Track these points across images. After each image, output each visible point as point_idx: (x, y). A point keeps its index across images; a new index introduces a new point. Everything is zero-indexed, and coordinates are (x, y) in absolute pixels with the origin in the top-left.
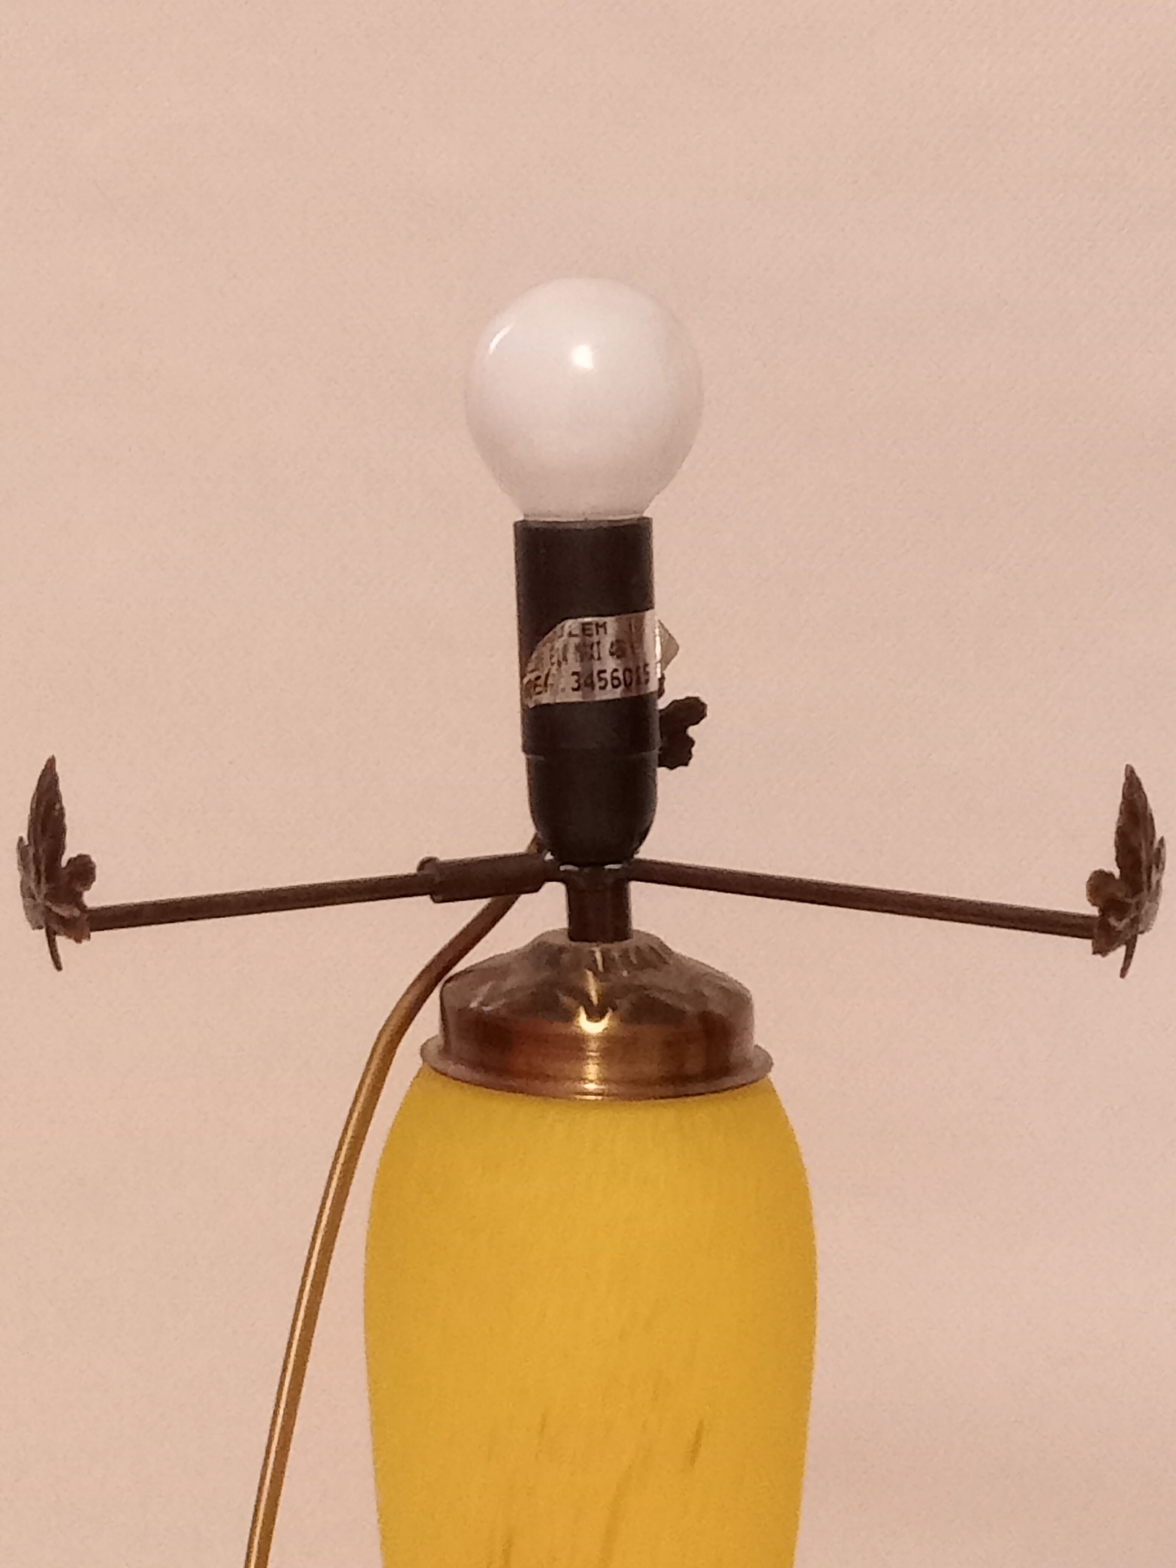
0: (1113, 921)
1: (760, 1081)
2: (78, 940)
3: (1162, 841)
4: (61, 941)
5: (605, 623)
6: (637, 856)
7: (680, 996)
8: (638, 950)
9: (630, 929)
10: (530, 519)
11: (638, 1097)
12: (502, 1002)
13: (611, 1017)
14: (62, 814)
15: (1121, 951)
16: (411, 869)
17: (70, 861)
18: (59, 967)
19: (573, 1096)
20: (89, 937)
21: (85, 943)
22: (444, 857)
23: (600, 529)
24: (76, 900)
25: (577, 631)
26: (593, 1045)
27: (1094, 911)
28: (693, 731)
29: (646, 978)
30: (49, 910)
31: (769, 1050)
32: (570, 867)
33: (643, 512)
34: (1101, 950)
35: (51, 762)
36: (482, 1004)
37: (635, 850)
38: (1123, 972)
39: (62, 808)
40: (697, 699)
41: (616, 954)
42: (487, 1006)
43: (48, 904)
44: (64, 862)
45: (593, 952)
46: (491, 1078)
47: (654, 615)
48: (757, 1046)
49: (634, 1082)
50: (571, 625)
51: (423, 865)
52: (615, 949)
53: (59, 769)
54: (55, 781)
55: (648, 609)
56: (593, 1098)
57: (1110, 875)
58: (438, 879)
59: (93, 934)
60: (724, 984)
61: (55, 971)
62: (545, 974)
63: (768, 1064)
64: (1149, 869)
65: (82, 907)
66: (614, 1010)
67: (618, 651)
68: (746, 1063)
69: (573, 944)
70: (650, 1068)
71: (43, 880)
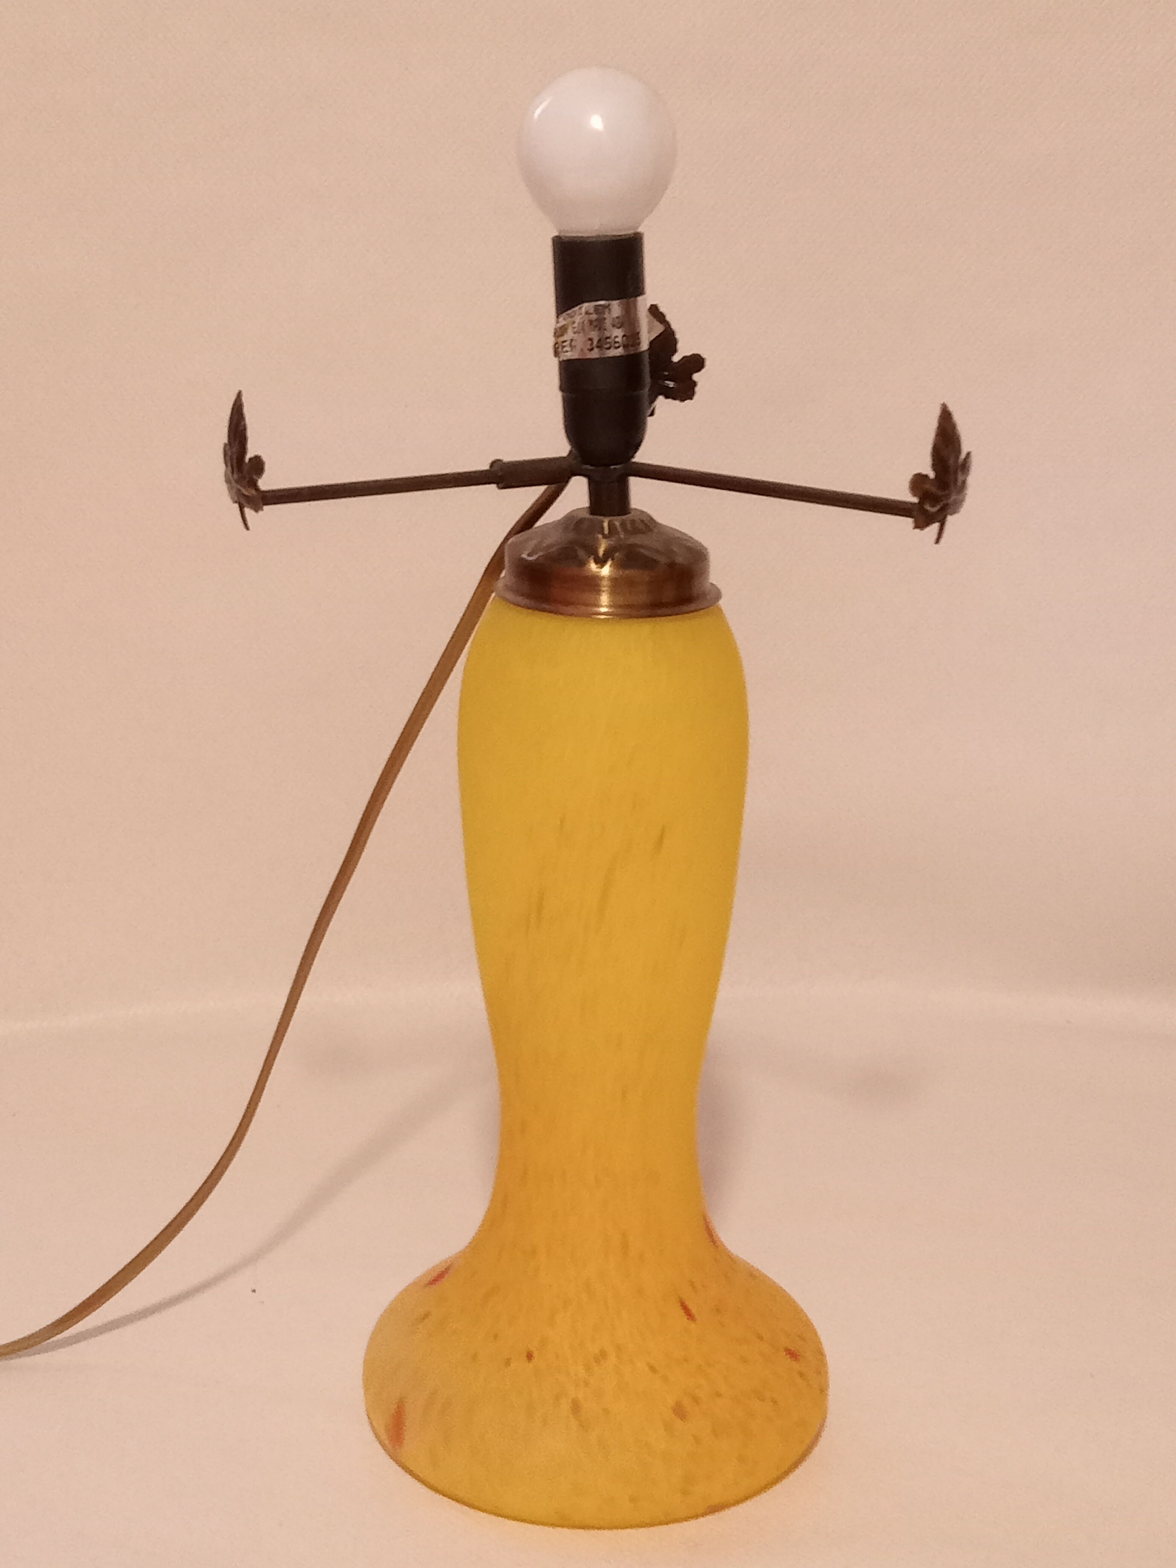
0: (928, 507)
1: (711, 608)
2: (256, 511)
3: (968, 454)
4: (248, 511)
5: (609, 305)
6: (634, 460)
7: (657, 551)
8: (633, 522)
9: (629, 508)
10: (562, 234)
11: (630, 617)
12: (541, 554)
13: (611, 564)
14: (245, 429)
15: (935, 526)
16: (486, 467)
17: (250, 459)
18: (247, 528)
19: (590, 616)
20: (262, 510)
21: (260, 512)
22: (507, 458)
23: (606, 241)
24: (254, 484)
25: (592, 311)
26: (605, 583)
27: (915, 500)
28: (696, 377)
29: (637, 540)
30: (239, 490)
31: (719, 587)
32: (589, 467)
33: (637, 228)
34: (920, 525)
35: (239, 395)
36: (529, 555)
37: (633, 457)
38: (937, 541)
39: (245, 425)
40: (699, 355)
41: (617, 524)
42: (532, 556)
43: (239, 487)
44: (247, 460)
45: (603, 522)
46: (532, 603)
47: (645, 299)
48: (712, 584)
49: (629, 606)
50: (586, 306)
51: (492, 464)
52: (617, 521)
53: (243, 397)
54: (241, 407)
55: (639, 295)
56: (603, 617)
57: (926, 476)
58: (500, 474)
59: (265, 507)
60: (689, 544)
61: (245, 530)
62: (571, 536)
63: (718, 596)
64: (956, 473)
65: (257, 489)
66: (612, 560)
67: (620, 324)
68: (704, 595)
69: (591, 517)
70: (642, 598)
71: (235, 473)
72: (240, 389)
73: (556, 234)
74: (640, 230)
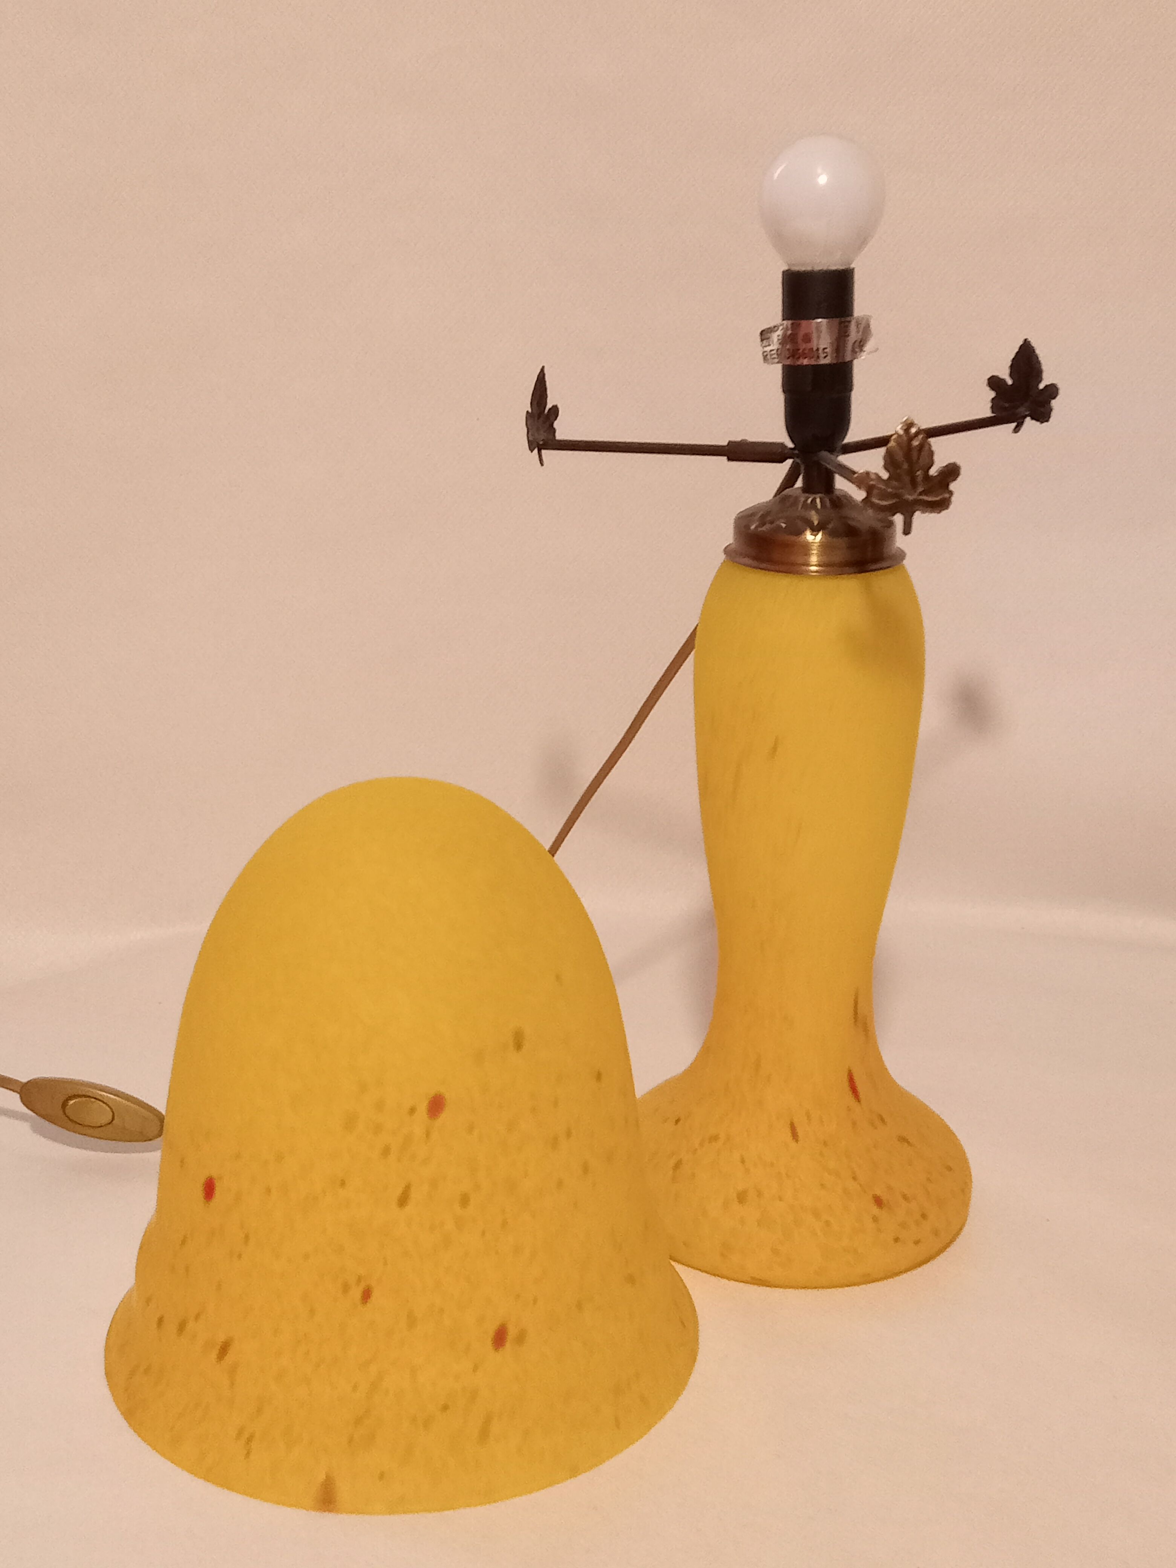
4: (543, 453)
9: (834, 489)
17: (549, 409)
18: (542, 465)
21: (553, 454)
35: (543, 367)
44: (546, 409)
53: (546, 371)
54: (544, 375)
59: (560, 452)
72: (544, 365)
73: (786, 268)
74: (852, 266)
